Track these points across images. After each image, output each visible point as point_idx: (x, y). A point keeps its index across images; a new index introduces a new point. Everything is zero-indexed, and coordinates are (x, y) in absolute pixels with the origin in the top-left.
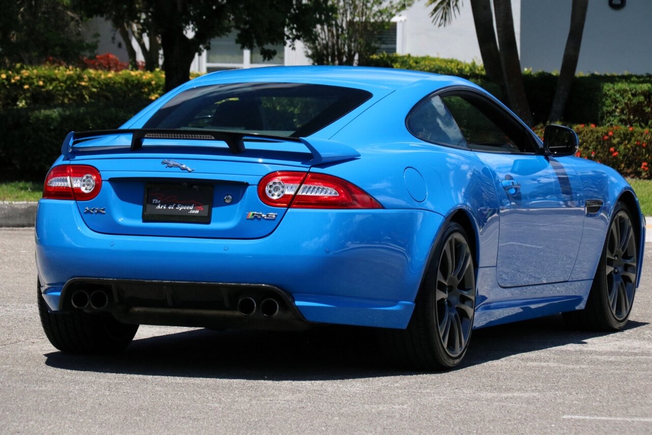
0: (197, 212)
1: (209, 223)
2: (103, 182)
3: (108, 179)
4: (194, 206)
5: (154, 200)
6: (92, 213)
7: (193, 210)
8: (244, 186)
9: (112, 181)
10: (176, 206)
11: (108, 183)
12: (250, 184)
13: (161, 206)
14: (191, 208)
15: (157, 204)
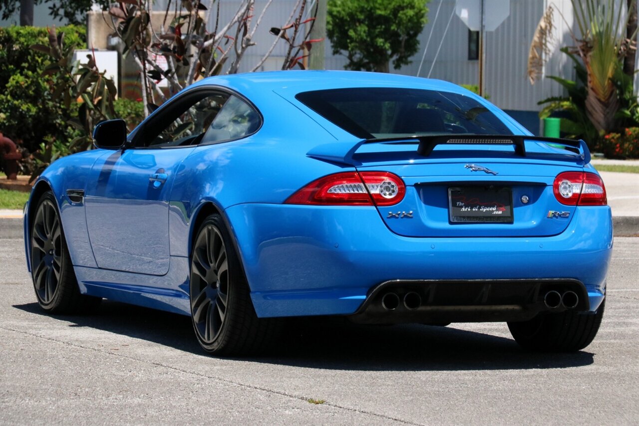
0: (500, 212)
1: (511, 223)
2: (407, 187)
3: (413, 185)
4: (497, 207)
5: (458, 203)
6: (398, 218)
7: (496, 211)
8: (542, 186)
9: (417, 186)
10: (480, 208)
11: (414, 188)
12: (548, 184)
13: (465, 208)
14: (494, 209)
15: (462, 207)
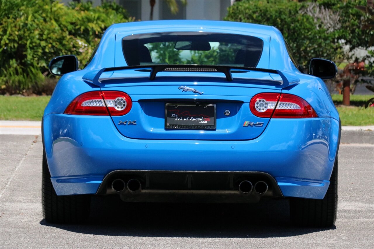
0: (206, 122)
1: (215, 130)
2: (133, 102)
3: (137, 100)
4: (203, 118)
5: (172, 115)
6: (125, 125)
7: (202, 121)
8: (241, 103)
9: (141, 102)
10: (189, 118)
11: (138, 104)
12: (244, 102)
13: (178, 118)
14: (201, 119)
15: (175, 117)
